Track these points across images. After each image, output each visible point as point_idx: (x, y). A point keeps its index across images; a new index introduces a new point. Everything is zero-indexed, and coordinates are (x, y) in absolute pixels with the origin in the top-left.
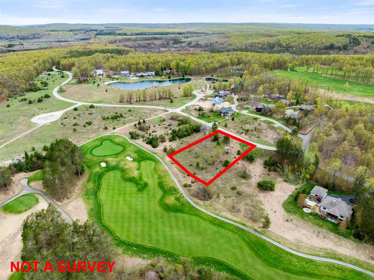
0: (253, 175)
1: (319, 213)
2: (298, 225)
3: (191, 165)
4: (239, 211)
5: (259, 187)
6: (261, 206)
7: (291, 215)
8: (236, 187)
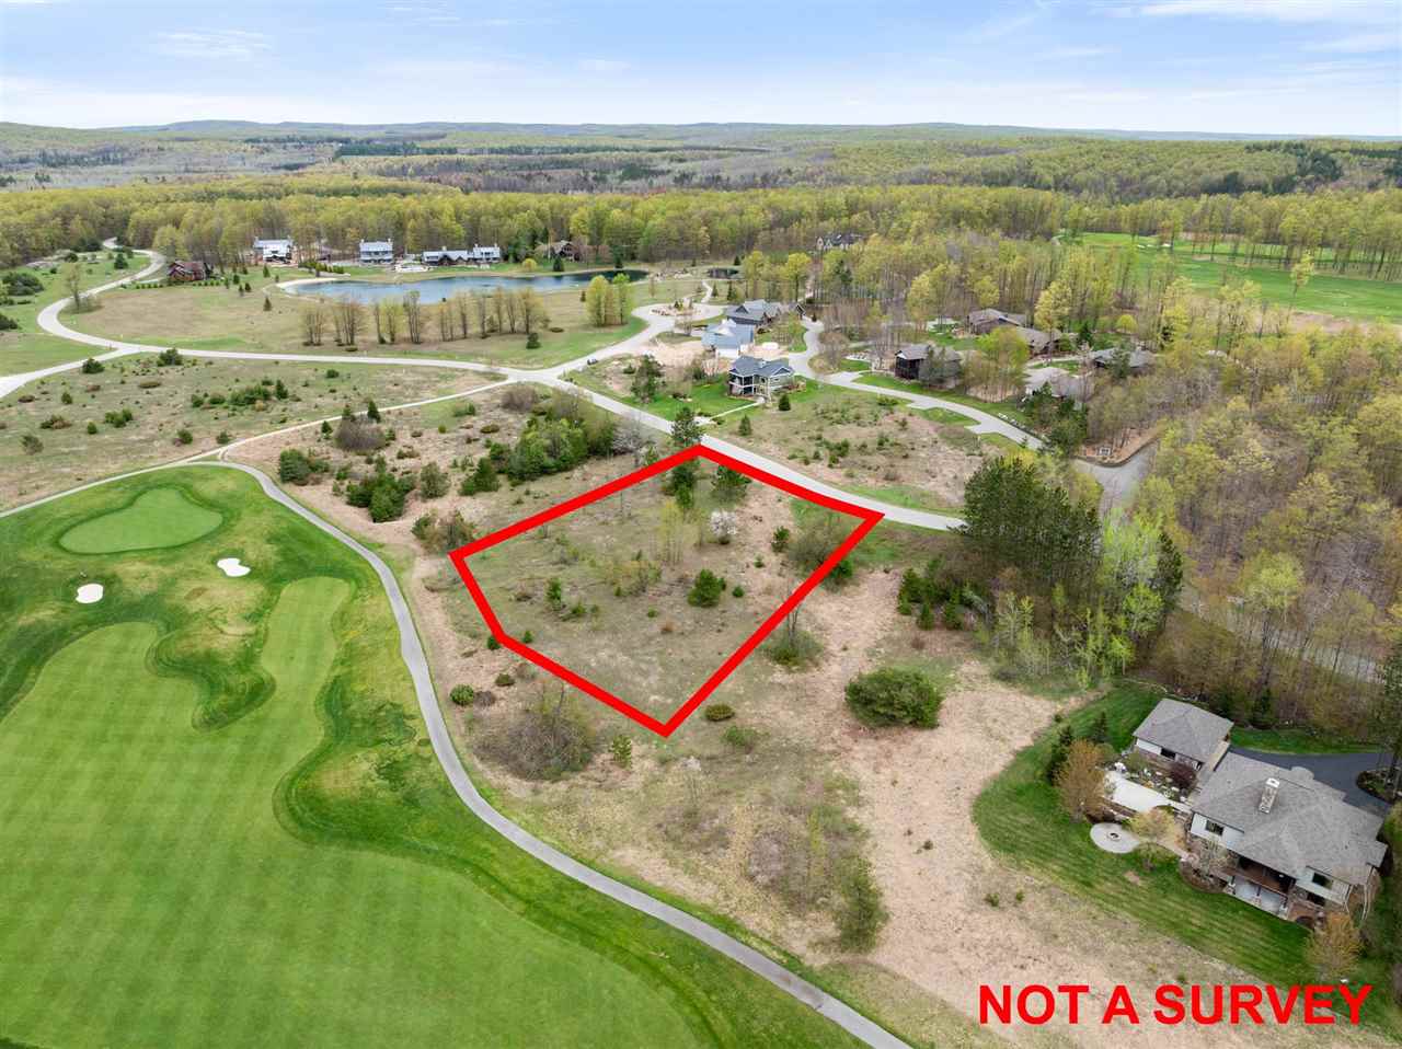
0: (834, 647)
1: (1185, 856)
2: (1058, 927)
3: (524, 597)
4: (720, 838)
5: (853, 709)
6: (851, 813)
7: (1020, 867)
8: (734, 709)
